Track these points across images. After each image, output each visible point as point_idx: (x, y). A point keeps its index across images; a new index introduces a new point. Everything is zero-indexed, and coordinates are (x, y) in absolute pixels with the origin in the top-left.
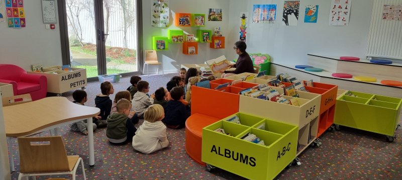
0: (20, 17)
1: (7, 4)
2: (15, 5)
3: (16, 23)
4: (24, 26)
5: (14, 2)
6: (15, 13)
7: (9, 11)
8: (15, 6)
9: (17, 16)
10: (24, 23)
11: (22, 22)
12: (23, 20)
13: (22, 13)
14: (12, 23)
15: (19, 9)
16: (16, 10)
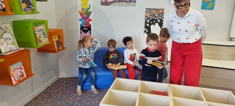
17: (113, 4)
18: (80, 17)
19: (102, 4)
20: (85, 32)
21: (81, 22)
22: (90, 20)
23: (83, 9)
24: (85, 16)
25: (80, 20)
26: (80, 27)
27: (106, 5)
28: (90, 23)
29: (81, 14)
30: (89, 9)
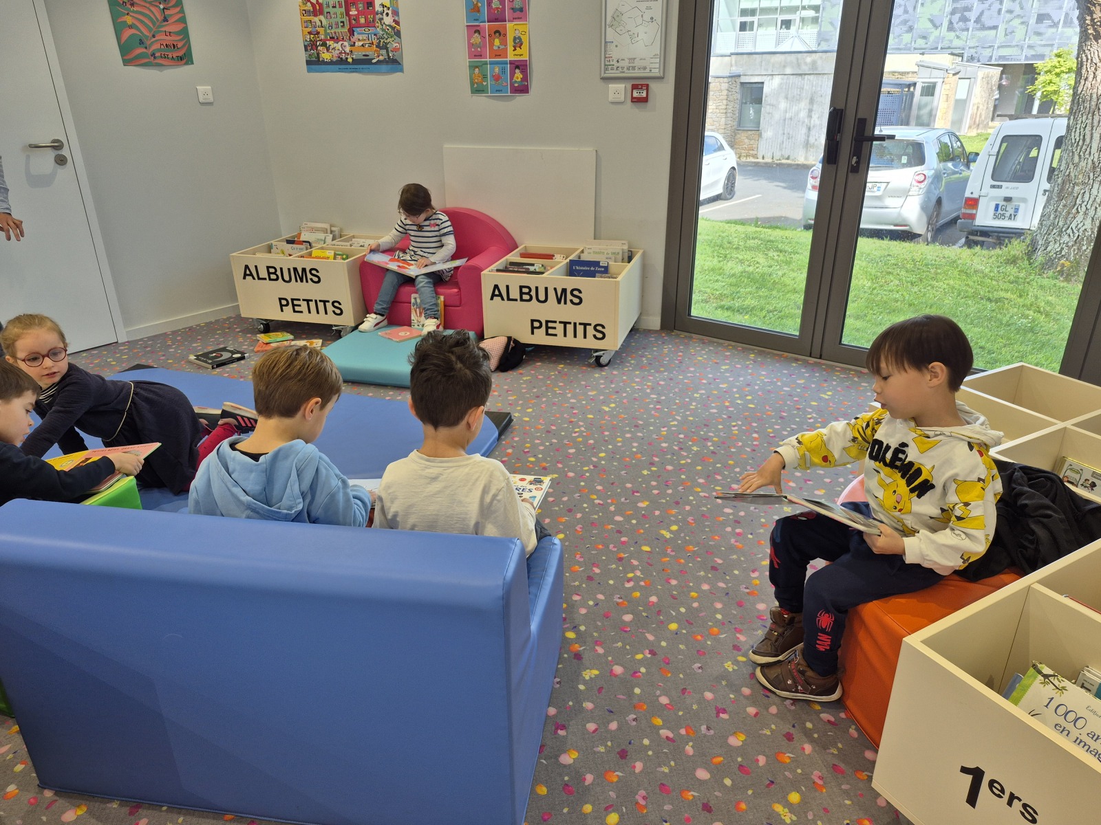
0: (511, 56)
1: (473, 10)
2: (497, 17)
3: (497, 78)
4: (523, 89)
5: (496, 3)
6: (497, 42)
7: (476, 39)
8: (496, 20)
9: (501, 53)
10: (525, 78)
11: (518, 75)
12: (521, 66)
13: (518, 43)
14: (485, 77)
15: (511, 28)
16: (499, 33)
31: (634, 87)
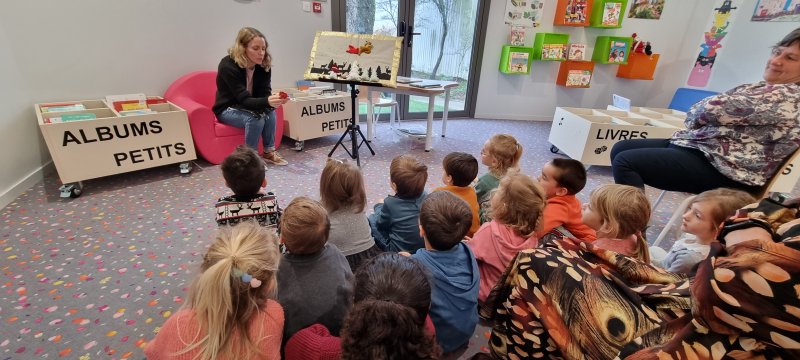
17: (777, 19)
18: (703, 41)
19: (755, 18)
20: (704, 64)
21: (702, 49)
22: (720, 46)
23: (713, 29)
24: (713, 39)
25: (702, 46)
26: (697, 57)
27: (762, 20)
28: (718, 51)
29: (707, 37)
30: (724, 28)
31: (315, 4)
